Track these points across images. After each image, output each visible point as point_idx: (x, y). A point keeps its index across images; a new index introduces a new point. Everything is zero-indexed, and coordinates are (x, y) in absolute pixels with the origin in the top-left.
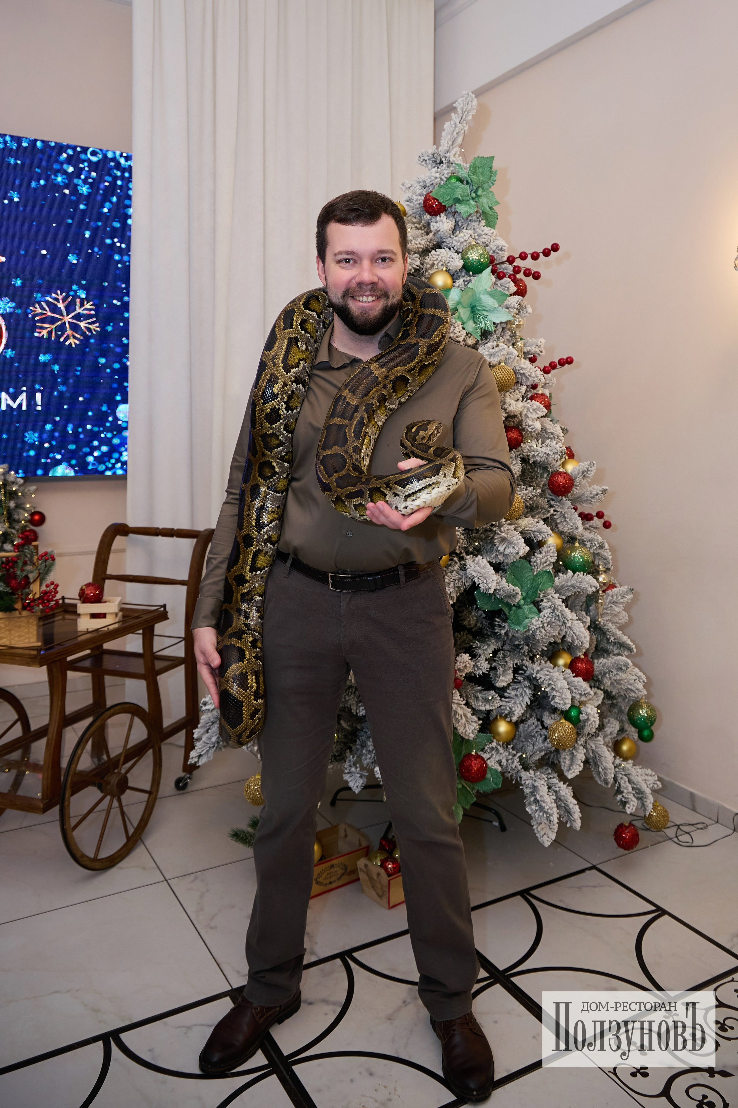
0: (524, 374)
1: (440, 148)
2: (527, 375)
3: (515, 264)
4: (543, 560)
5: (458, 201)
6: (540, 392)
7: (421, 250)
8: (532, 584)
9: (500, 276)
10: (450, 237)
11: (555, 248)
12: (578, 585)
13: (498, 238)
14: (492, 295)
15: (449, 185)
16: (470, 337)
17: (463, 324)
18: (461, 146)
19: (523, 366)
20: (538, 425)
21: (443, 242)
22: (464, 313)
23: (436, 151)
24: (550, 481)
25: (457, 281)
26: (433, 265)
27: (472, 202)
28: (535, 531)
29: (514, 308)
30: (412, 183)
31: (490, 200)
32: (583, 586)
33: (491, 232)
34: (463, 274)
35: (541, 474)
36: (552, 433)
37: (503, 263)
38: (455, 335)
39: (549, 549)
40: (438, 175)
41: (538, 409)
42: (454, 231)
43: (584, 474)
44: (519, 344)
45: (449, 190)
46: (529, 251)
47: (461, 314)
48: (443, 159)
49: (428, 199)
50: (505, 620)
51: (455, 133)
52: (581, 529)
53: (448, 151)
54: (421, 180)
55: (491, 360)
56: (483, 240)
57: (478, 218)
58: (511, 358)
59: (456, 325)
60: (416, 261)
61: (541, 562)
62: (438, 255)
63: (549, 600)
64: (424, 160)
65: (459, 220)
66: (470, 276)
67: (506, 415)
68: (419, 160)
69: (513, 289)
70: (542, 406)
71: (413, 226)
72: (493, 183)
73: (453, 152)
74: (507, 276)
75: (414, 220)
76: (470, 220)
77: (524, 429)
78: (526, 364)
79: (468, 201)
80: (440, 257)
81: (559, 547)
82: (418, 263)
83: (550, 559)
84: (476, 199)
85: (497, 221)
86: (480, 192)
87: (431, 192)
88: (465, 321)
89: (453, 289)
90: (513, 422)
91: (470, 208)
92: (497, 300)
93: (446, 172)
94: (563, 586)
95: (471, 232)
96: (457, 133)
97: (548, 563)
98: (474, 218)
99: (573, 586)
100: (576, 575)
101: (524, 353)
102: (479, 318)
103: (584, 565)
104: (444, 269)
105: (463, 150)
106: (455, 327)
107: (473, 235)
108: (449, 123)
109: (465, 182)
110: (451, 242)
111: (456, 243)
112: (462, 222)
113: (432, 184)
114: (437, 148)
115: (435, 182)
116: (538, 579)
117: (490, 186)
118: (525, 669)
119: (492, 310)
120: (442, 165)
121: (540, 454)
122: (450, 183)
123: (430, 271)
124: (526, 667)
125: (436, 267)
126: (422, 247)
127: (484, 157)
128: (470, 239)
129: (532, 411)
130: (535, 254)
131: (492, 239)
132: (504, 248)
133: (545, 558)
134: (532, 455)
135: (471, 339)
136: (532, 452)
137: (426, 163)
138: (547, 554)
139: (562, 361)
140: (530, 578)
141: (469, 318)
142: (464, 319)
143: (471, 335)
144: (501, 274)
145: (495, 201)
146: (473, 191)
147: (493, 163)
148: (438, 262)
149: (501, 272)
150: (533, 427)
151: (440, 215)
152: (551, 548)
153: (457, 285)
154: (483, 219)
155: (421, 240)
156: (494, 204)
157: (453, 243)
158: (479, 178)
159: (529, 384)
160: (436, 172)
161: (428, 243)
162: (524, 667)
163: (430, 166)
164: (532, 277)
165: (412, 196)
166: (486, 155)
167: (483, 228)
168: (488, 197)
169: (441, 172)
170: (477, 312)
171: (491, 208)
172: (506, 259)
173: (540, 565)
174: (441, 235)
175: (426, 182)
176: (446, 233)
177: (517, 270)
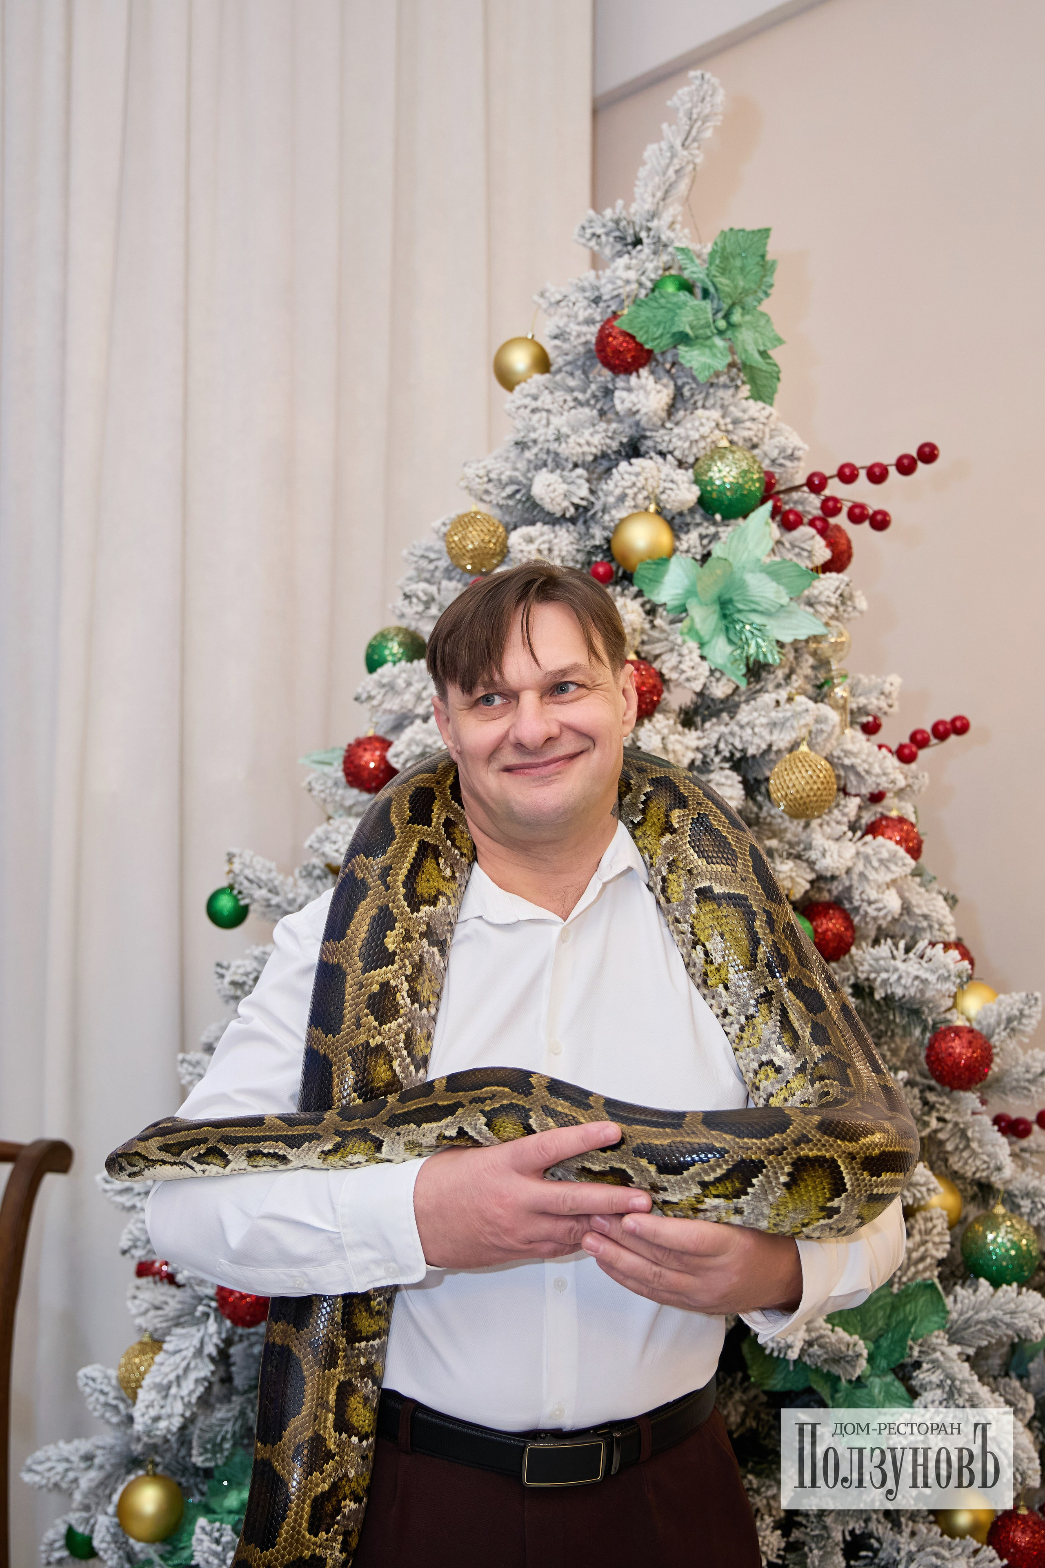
0: (852, 767)
1: (634, 207)
2: (860, 769)
3: (827, 492)
4: (915, 1255)
5: (683, 339)
6: (893, 813)
7: (590, 458)
8: (890, 1317)
9: (789, 523)
10: (663, 426)
11: (928, 454)
12: (1007, 1319)
13: (782, 425)
14: (773, 573)
15: (662, 301)
16: (718, 680)
17: (702, 645)
18: (686, 201)
19: (849, 746)
20: (892, 902)
21: (645, 437)
22: (702, 618)
23: (624, 214)
24: (931, 1047)
25: (683, 537)
26: (622, 498)
27: (718, 342)
29: (829, 604)
30: (565, 290)
31: (762, 334)
32: (1021, 1322)
33: (766, 413)
34: (698, 518)
35: (904, 1028)
36: (925, 917)
37: (797, 488)
38: (684, 677)
39: (930, 1225)
40: (632, 275)
41: (893, 857)
42: (671, 409)
43: (1012, 1024)
44: (840, 692)
45: (662, 311)
46: (862, 461)
47: (697, 620)
48: (643, 235)
49: (608, 334)
51: (671, 172)
52: (1009, 1169)
53: (652, 217)
54: (586, 284)
55: (775, 737)
56: (747, 434)
57: (732, 380)
58: (822, 731)
59: (685, 649)
60: (579, 487)
62: (637, 475)
63: (936, 1365)
64: (594, 235)
65: (684, 384)
66: (715, 523)
67: (812, 876)
68: (582, 236)
69: (823, 553)
70: (901, 851)
71: (569, 398)
72: (765, 294)
73: (667, 217)
74: (805, 521)
75: (572, 383)
76: (712, 385)
77: (857, 909)
78: (855, 741)
79: (708, 338)
80: (641, 478)
81: (954, 1216)
82: (584, 492)
83: (934, 1252)
84: (729, 334)
85: (780, 386)
86: (736, 317)
87: (615, 316)
88: (706, 638)
89: (674, 559)
90: (829, 891)
91: (712, 354)
92: (787, 586)
93: (650, 266)
94: (967, 1324)
95: (716, 414)
96: (676, 172)
97: (928, 1261)
98: (723, 379)
99: (993, 1322)
100: (1000, 1292)
101: (852, 712)
102: (741, 632)
103: (1021, 1267)
104: (652, 508)
105: (691, 212)
106: (681, 655)
107: (722, 422)
108: (655, 146)
109: (698, 292)
110: (666, 438)
111: (677, 443)
112: (692, 389)
113: (618, 296)
114: (626, 206)
115: (624, 291)
116: (905, 1305)
117: (760, 301)
118: (876, 1545)
119: (773, 610)
120: (639, 247)
121: (900, 978)
122: (662, 296)
123: (614, 512)
124: (878, 1540)
125: (629, 503)
126: (594, 450)
127: (743, 230)
128: (717, 432)
129: (876, 864)
130: (877, 471)
131: (767, 430)
132: (798, 453)
133: (922, 1249)
134: (879, 980)
135: (721, 684)
136: (878, 972)
137: (598, 244)
138: (927, 1238)
139: (941, 728)
140: (880, 1303)
141: (715, 630)
142: (702, 633)
143: (722, 673)
144: (792, 517)
145: (771, 335)
146: (720, 315)
147: (765, 244)
148: (635, 489)
149: (791, 511)
150: (880, 905)
151: (637, 371)
152: (935, 1222)
153: (684, 546)
154: (744, 383)
155: (592, 435)
156: (769, 345)
157: (670, 441)
158: (733, 281)
159: (865, 791)
160: (628, 268)
161: (608, 441)
162: (873, 1541)
163: (608, 252)
164: (866, 524)
165: (566, 325)
166: (750, 224)
167: (743, 404)
168: (754, 327)
169: (639, 267)
170: (736, 617)
171: (763, 353)
172: (803, 481)
173: (908, 1267)
174: (641, 423)
175: (601, 290)
176: (650, 419)
177: (830, 507)
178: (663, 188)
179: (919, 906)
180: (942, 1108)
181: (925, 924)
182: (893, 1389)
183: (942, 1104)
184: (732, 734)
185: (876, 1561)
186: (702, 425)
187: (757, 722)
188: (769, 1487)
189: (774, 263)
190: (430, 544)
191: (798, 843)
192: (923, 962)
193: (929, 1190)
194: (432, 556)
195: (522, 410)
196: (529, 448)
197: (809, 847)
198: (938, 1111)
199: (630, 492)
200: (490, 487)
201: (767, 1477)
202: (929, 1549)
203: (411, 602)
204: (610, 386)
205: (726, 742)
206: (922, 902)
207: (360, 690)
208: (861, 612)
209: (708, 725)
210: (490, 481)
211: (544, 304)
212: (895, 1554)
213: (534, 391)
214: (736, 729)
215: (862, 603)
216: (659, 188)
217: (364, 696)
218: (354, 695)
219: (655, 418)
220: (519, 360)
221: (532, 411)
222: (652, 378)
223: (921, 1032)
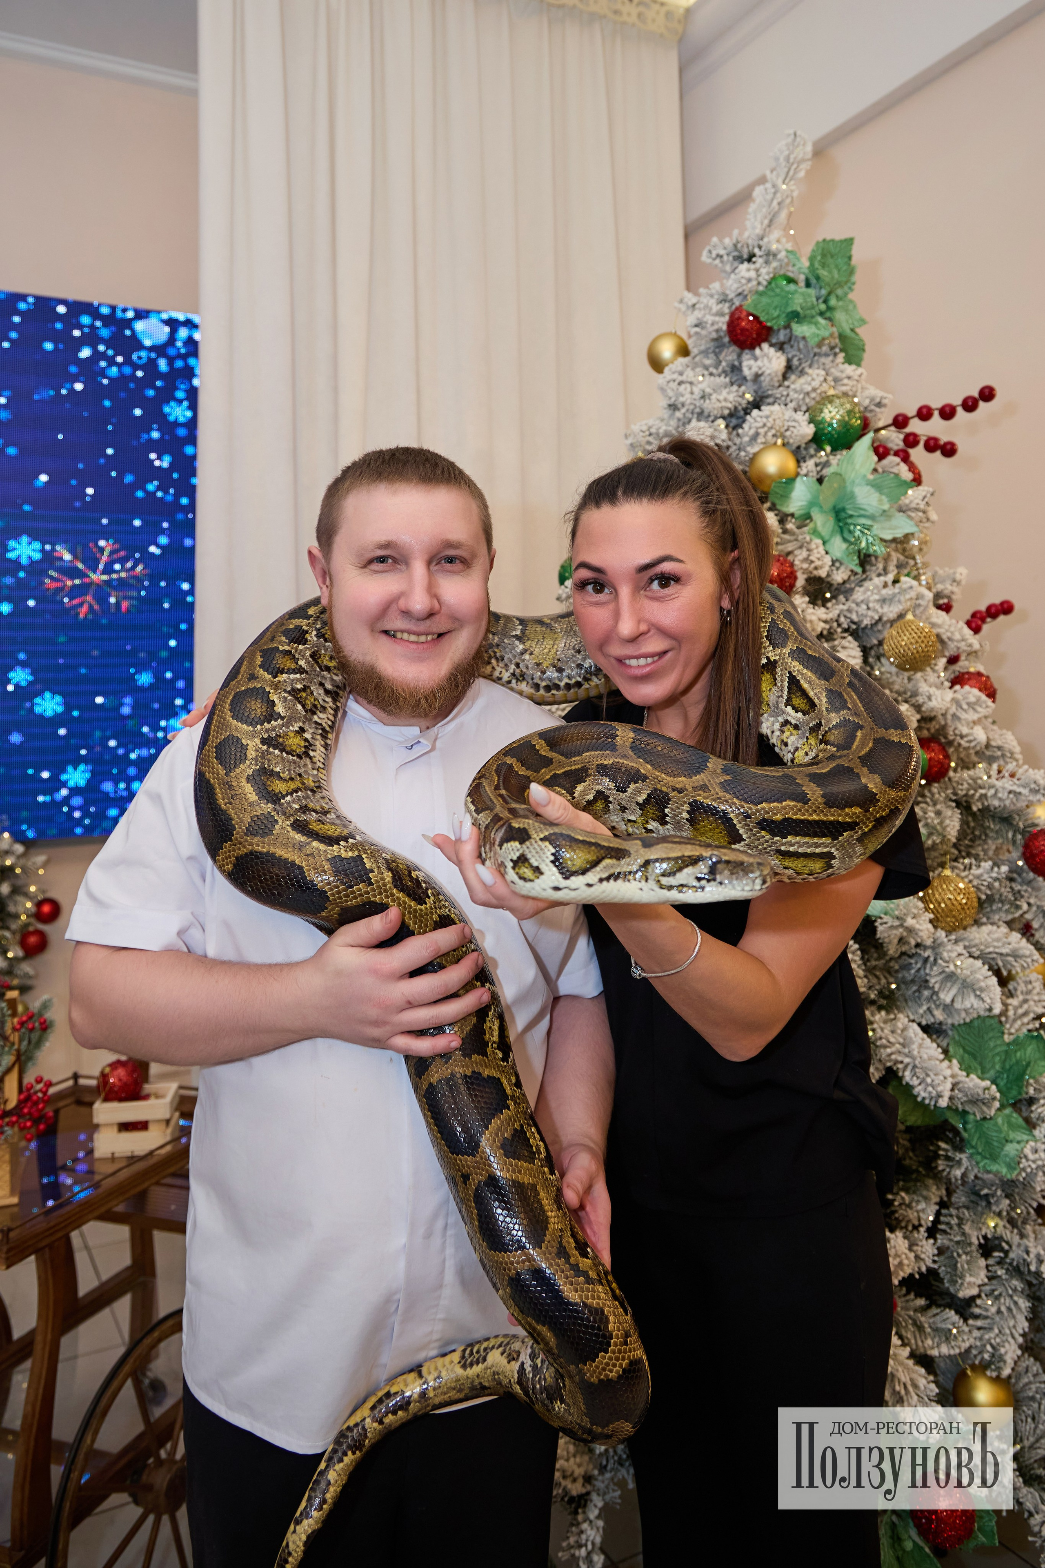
0: (938, 635)
1: (746, 234)
2: (944, 637)
3: (908, 429)
4: (1020, 1011)
5: (795, 316)
6: (971, 670)
7: (726, 412)
9: (882, 452)
10: (782, 384)
11: (989, 394)
13: (871, 383)
14: (877, 486)
15: (778, 290)
16: (838, 569)
17: (824, 543)
18: (788, 226)
19: (935, 622)
20: (980, 737)
21: (768, 397)
22: (822, 521)
23: (741, 239)
24: (1026, 848)
25: (804, 463)
26: (755, 438)
27: (821, 320)
28: (1007, 955)
29: (918, 510)
31: (852, 316)
33: (858, 373)
34: (812, 451)
35: (997, 832)
36: (1001, 748)
37: (883, 428)
38: (813, 566)
39: (1030, 987)
40: (753, 274)
41: (978, 702)
42: (786, 375)
45: (778, 298)
46: (936, 404)
47: (820, 524)
48: (756, 251)
49: (739, 319)
50: (959, 1148)
51: (775, 203)
53: (762, 239)
54: (714, 291)
55: (886, 610)
56: (844, 389)
57: (831, 349)
58: (919, 605)
59: (813, 546)
61: (1016, 1014)
62: (767, 417)
64: (717, 255)
65: (794, 356)
66: (827, 453)
67: (919, 717)
68: (708, 256)
69: (908, 476)
70: (983, 697)
71: (706, 373)
72: (850, 288)
73: (773, 237)
74: (893, 452)
75: (708, 362)
76: (816, 354)
77: (952, 742)
78: (939, 616)
79: (813, 317)
80: (768, 420)
83: (1037, 1008)
84: (828, 314)
85: (865, 356)
86: (833, 302)
87: (741, 306)
88: (826, 538)
89: (798, 479)
90: (933, 730)
91: (819, 329)
92: (888, 496)
93: (764, 270)
95: (822, 374)
96: (779, 204)
97: (1032, 1015)
98: (825, 349)
102: (854, 532)
104: (779, 442)
105: (792, 232)
106: (809, 550)
107: (825, 379)
109: (803, 285)
110: (785, 393)
111: (793, 395)
112: (800, 359)
113: (740, 294)
114: (741, 234)
115: (746, 288)
116: (1016, 1052)
117: (846, 294)
118: (1006, 1247)
119: (878, 514)
120: (754, 259)
121: (996, 792)
122: (777, 286)
123: (748, 449)
124: (1007, 1243)
125: (761, 439)
126: (730, 405)
127: (833, 241)
128: (824, 385)
129: (965, 706)
130: (947, 409)
131: (859, 386)
132: (885, 401)
133: (1025, 1006)
134: (978, 795)
135: (840, 571)
136: (976, 791)
137: (722, 262)
138: (1028, 997)
139: (993, 609)
140: (998, 1049)
141: (833, 531)
142: (823, 534)
143: (841, 564)
144: (883, 450)
145: (858, 317)
146: (821, 301)
147: (850, 250)
148: (766, 429)
149: (881, 446)
150: (971, 738)
151: (759, 345)
152: (1034, 984)
153: (804, 471)
154: (841, 350)
155: (727, 395)
156: (857, 324)
157: (788, 395)
158: (830, 272)
159: (947, 654)
160: (748, 270)
161: (740, 399)
162: (1004, 1244)
163: (728, 268)
164: (938, 453)
165: (704, 316)
166: (839, 235)
167: (841, 367)
168: (847, 311)
169: (757, 270)
170: (849, 521)
171: (852, 330)
172: (890, 421)
173: (1015, 1020)
174: (764, 384)
175: (728, 292)
176: (772, 379)
177: (911, 441)
178: (769, 217)
179: (995, 741)
180: (1027, 895)
181: (1000, 753)
182: (1013, 1120)
183: (1027, 891)
184: (849, 610)
185: (1008, 1261)
186: (813, 379)
187: (872, 598)
188: (918, 1202)
189: (857, 266)
191: (905, 693)
192: (1014, 780)
195: (672, 384)
196: (677, 410)
197: (915, 694)
198: (1024, 897)
199: (762, 431)
200: (651, 439)
201: (914, 1192)
204: (736, 363)
205: (845, 617)
206: (998, 737)
208: (935, 522)
209: (829, 605)
210: (650, 435)
211: (683, 307)
212: (1025, 1256)
213: (679, 368)
214: (853, 605)
216: (766, 217)
219: (776, 379)
220: (667, 350)
221: (679, 384)
222: (772, 350)
223: (1014, 836)
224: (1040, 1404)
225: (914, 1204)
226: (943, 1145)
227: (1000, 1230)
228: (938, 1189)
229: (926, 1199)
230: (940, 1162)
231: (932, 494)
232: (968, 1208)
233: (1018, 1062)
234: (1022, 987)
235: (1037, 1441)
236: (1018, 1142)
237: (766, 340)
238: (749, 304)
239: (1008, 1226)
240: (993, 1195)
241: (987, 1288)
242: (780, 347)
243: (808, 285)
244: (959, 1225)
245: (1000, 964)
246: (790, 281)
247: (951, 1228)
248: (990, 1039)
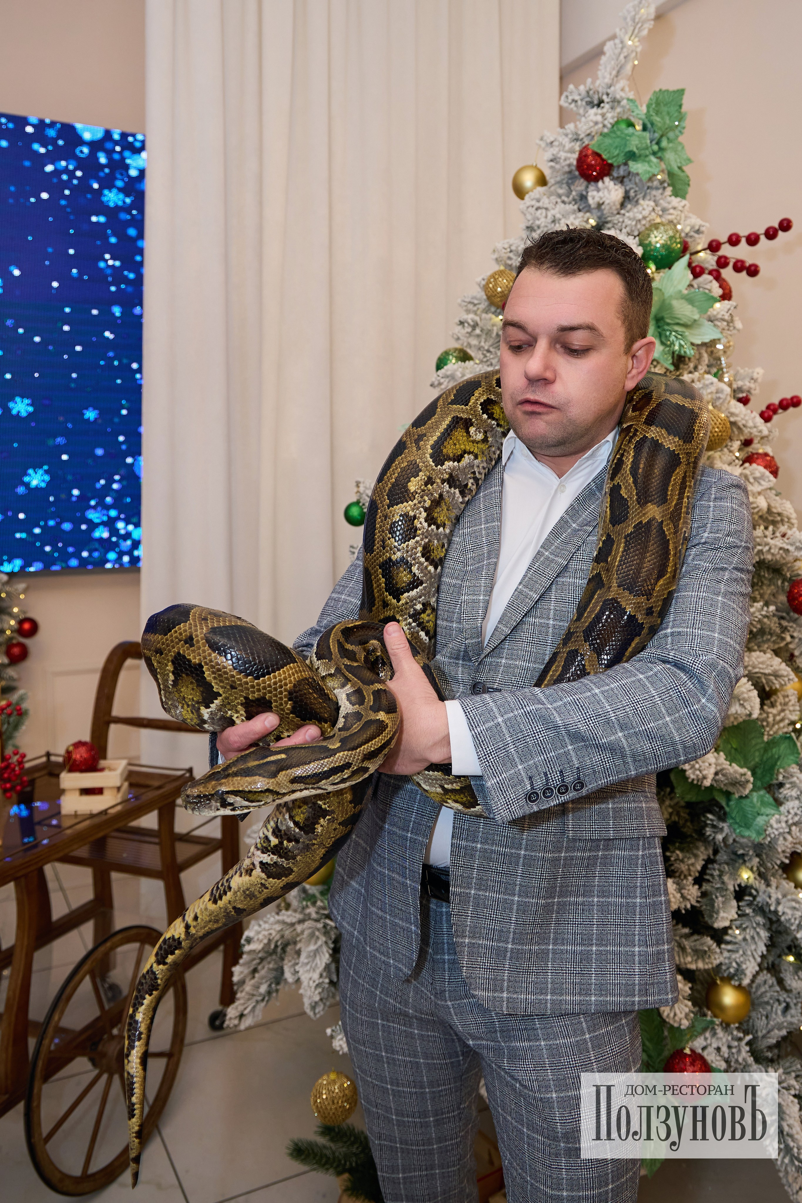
1: (598, 82)
2: (740, 424)
3: (721, 253)
4: (778, 718)
5: (632, 156)
6: (761, 451)
9: (697, 271)
10: (618, 213)
11: (786, 225)
13: (691, 215)
14: (690, 300)
15: (619, 133)
19: (734, 411)
20: (763, 504)
21: (607, 222)
23: (593, 87)
24: (790, 592)
27: (653, 159)
28: (769, 675)
29: (724, 320)
30: (555, 136)
31: (680, 155)
33: (683, 204)
35: (770, 580)
36: (779, 514)
37: (700, 251)
39: (787, 700)
41: (762, 477)
42: (624, 203)
44: (728, 376)
45: (618, 140)
46: (744, 232)
48: (605, 97)
49: (586, 156)
50: (723, 817)
51: (622, 57)
53: (610, 87)
54: (568, 131)
56: (670, 217)
57: (661, 184)
58: (719, 398)
61: (774, 720)
63: (795, 785)
64: (572, 100)
65: (631, 189)
68: (566, 102)
69: (717, 291)
70: (767, 473)
71: (559, 200)
72: (680, 132)
73: (619, 86)
74: (707, 272)
75: (561, 191)
76: (648, 188)
78: (737, 408)
79: (646, 156)
84: (659, 154)
85: (690, 190)
86: (664, 143)
87: (588, 145)
91: (651, 167)
92: (698, 308)
93: (609, 115)
95: (651, 204)
96: (625, 57)
97: (787, 722)
101: (734, 390)
102: (670, 337)
107: (655, 208)
109: (641, 129)
110: (621, 220)
111: (627, 222)
112: (636, 191)
113: (589, 135)
114: (593, 83)
115: (594, 130)
116: (772, 749)
117: (677, 137)
118: (755, 893)
119: (689, 323)
120: (602, 105)
121: (770, 548)
122: (618, 130)
124: (756, 890)
127: (667, 91)
128: (653, 214)
129: (752, 480)
130: (753, 237)
131: (683, 215)
132: (702, 229)
133: (782, 714)
137: (576, 106)
138: (785, 708)
139: (785, 402)
140: (758, 747)
144: (698, 269)
145: (685, 157)
146: (654, 142)
147: (681, 99)
149: (696, 266)
150: (755, 505)
151: (602, 179)
152: (790, 698)
154: (669, 185)
155: (575, 219)
156: (683, 163)
157: (623, 222)
158: (663, 118)
159: (742, 438)
160: (596, 114)
161: (584, 224)
162: (753, 891)
163: (581, 112)
164: (744, 273)
165: (558, 153)
166: (673, 86)
167: (669, 199)
168: (676, 151)
169: (603, 115)
170: (666, 327)
171: (680, 168)
172: (706, 246)
173: (773, 725)
174: (605, 212)
175: (579, 132)
176: (611, 208)
177: (722, 262)
178: (617, 69)
179: (775, 508)
180: (792, 630)
181: (779, 518)
182: (766, 799)
183: (791, 627)
185: (755, 903)
186: (644, 209)
188: (689, 858)
189: (686, 113)
190: (475, 294)
192: (785, 539)
193: (789, 680)
194: (476, 302)
195: (530, 209)
196: (535, 231)
198: (789, 631)
200: (511, 255)
201: (688, 851)
202: (789, 897)
203: (464, 326)
204: (584, 193)
206: (777, 505)
207: (434, 380)
208: (738, 330)
210: (511, 251)
211: (543, 144)
212: (768, 900)
213: (537, 196)
215: (739, 324)
216: (614, 69)
217: (436, 383)
218: (430, 383)
219: (614, 208)
220: (528, 180)
221: (537, 209)
222: (612, 183)
223: (783, 583)
224: (772, 1007)
225: (686, 860)
226: (710, 816)
227: (751, 880)
228: (706, 849)
229: (696, 856)
230: (708, 829)
231: (735, 308)
232: (728, 864)
233: (772, 756)
234: (781, 699)
235: (769, 1032)
236: (767, 815)
237: (608, 174)
238: (594, 145)
239: (758, 878)
240: (747, 855)
241: (738, 923)
242: (621, 180)
243: (645, 128)
244: (720, 876)
245: (764, 681)
246: (631, 125)
247: (713, 878)
248: (753, 738)
